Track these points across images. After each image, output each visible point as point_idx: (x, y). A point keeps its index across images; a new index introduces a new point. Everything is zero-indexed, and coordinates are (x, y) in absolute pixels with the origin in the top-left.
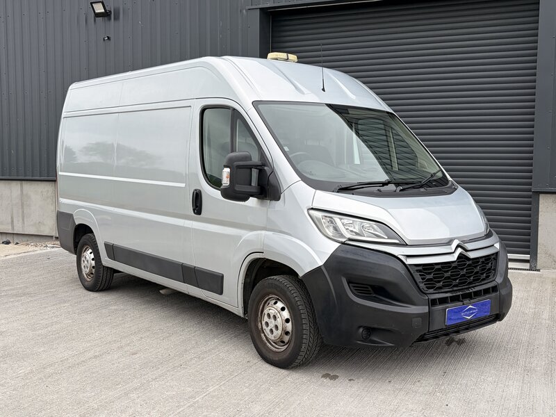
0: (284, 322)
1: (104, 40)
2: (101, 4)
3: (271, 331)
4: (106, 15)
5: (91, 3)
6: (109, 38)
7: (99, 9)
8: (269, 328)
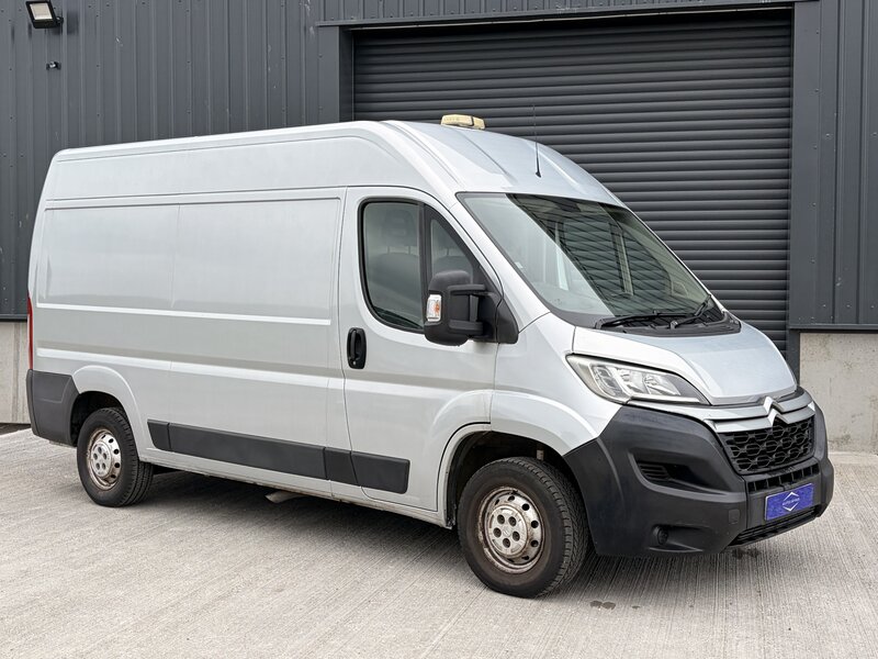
0: (529, 526)
1: (48, 67)
2: (46, 6)
3: (507, 543)
4: (54, 25)
5: (28, 4)
6: (58, 66)
7: (42, 13)
8: (502, 537)
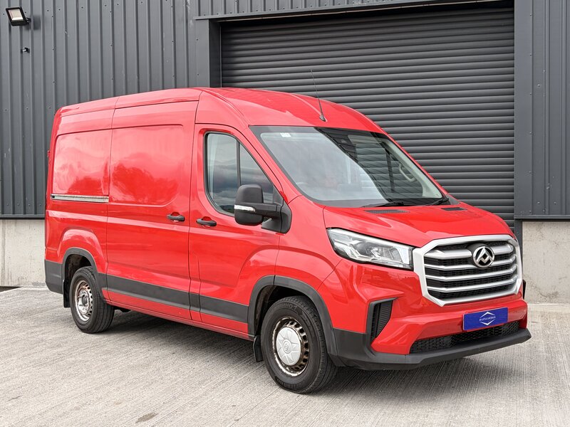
1: (22, 51)
2: (19, 11)
4: (24, 23)
5: (7, 10)
6: (27, 50)
7: (17, 16)
